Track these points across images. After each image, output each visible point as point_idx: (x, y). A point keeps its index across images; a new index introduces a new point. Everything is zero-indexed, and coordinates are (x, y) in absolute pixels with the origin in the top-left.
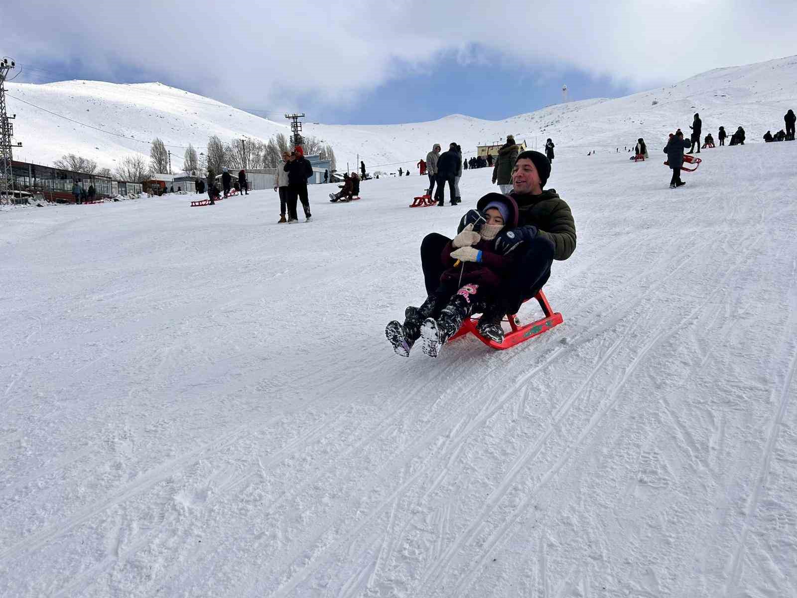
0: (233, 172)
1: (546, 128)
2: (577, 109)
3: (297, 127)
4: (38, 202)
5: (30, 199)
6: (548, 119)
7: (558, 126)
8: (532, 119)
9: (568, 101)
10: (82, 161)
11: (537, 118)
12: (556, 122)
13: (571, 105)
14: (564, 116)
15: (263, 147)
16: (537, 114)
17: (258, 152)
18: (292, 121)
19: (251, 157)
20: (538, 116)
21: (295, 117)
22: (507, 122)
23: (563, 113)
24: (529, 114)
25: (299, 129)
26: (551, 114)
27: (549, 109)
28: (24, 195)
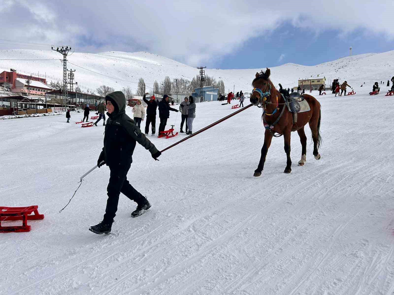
0: (172, 95)
1: (338, 70)
2: (357, 59)
3: (202, 73)
4: (79, 110)
5: (76, 109)
6: (341, 65)
7: (346, 68)
8: (331, 65)
9: (353, 55)
10: (108, 88)
11: (334, 64)
12: (345, 66)
13: (354, 57)
14: (350, 63)
15: (188, 82)
16: (335, 62)
17: (186, 85)
18: (200, 70)
19: (182, 87)
20: (335, 63)
21: (202, 68)
22: (317, 67)
23: (349, 61)
24: (330, 62)
25: (203, 74)
26: (342, 62)
27: (341, 60)
28: (72, 107)
